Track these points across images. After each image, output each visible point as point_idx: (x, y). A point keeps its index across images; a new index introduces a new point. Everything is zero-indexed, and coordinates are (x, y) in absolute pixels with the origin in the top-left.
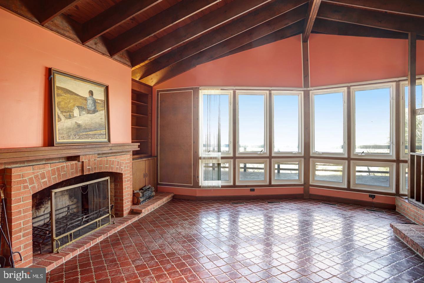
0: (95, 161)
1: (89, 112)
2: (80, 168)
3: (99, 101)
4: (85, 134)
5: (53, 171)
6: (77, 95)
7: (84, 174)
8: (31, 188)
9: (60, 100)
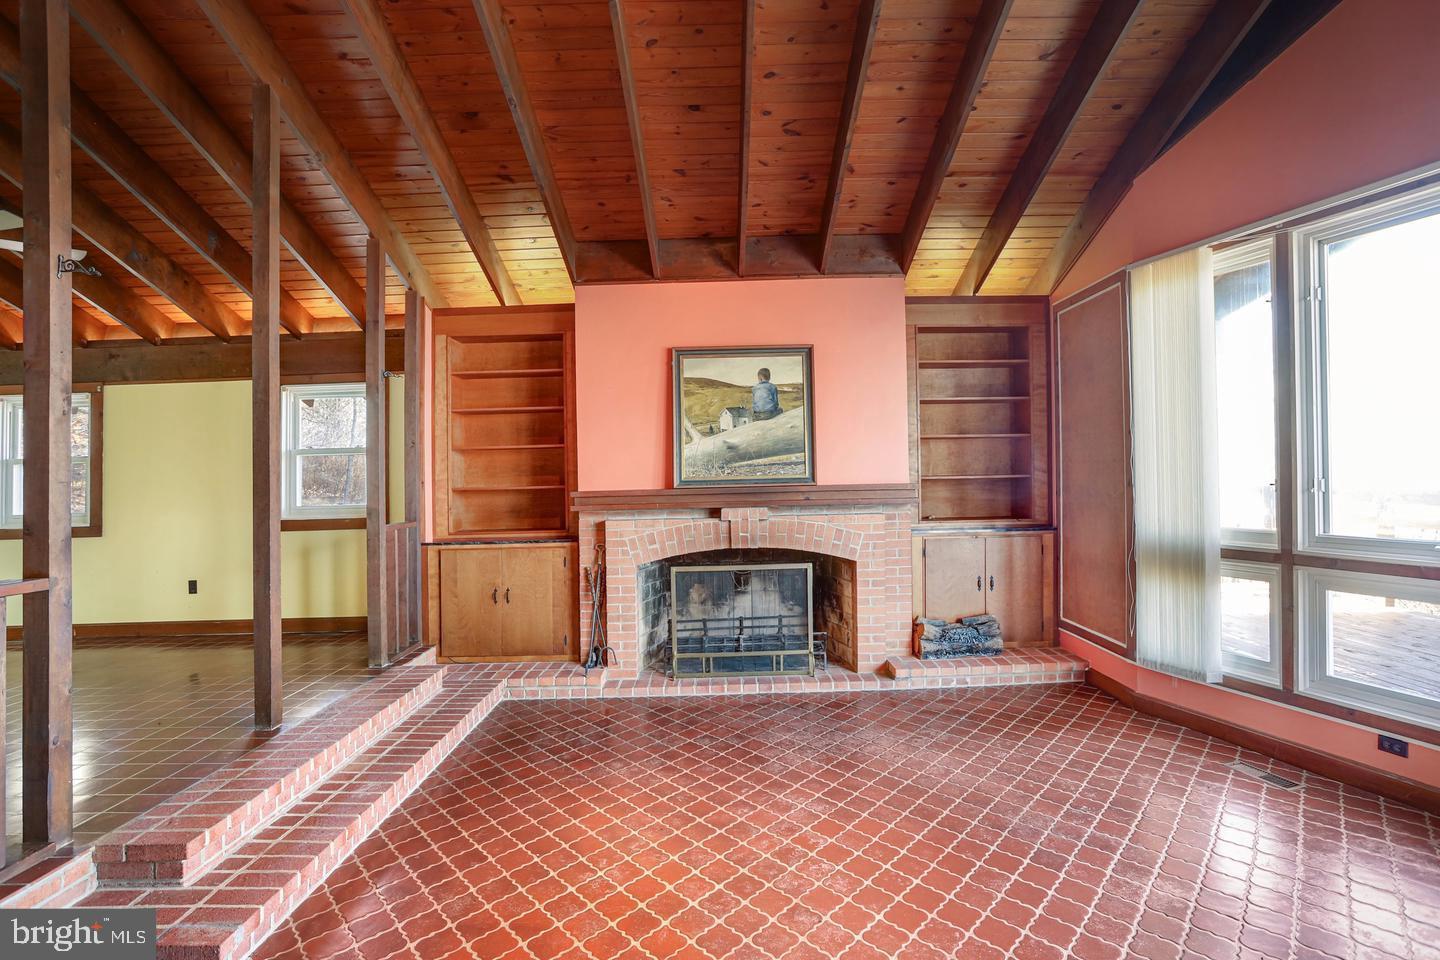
0: (763, 523)
1: (757, 416)
2: (724, 535)
3: (786, 389)
4: (747, 465)
5: (669, 532)
6: (730, 386)
7: (733, 547)
8: (633, 555)
9: (691, 403)
